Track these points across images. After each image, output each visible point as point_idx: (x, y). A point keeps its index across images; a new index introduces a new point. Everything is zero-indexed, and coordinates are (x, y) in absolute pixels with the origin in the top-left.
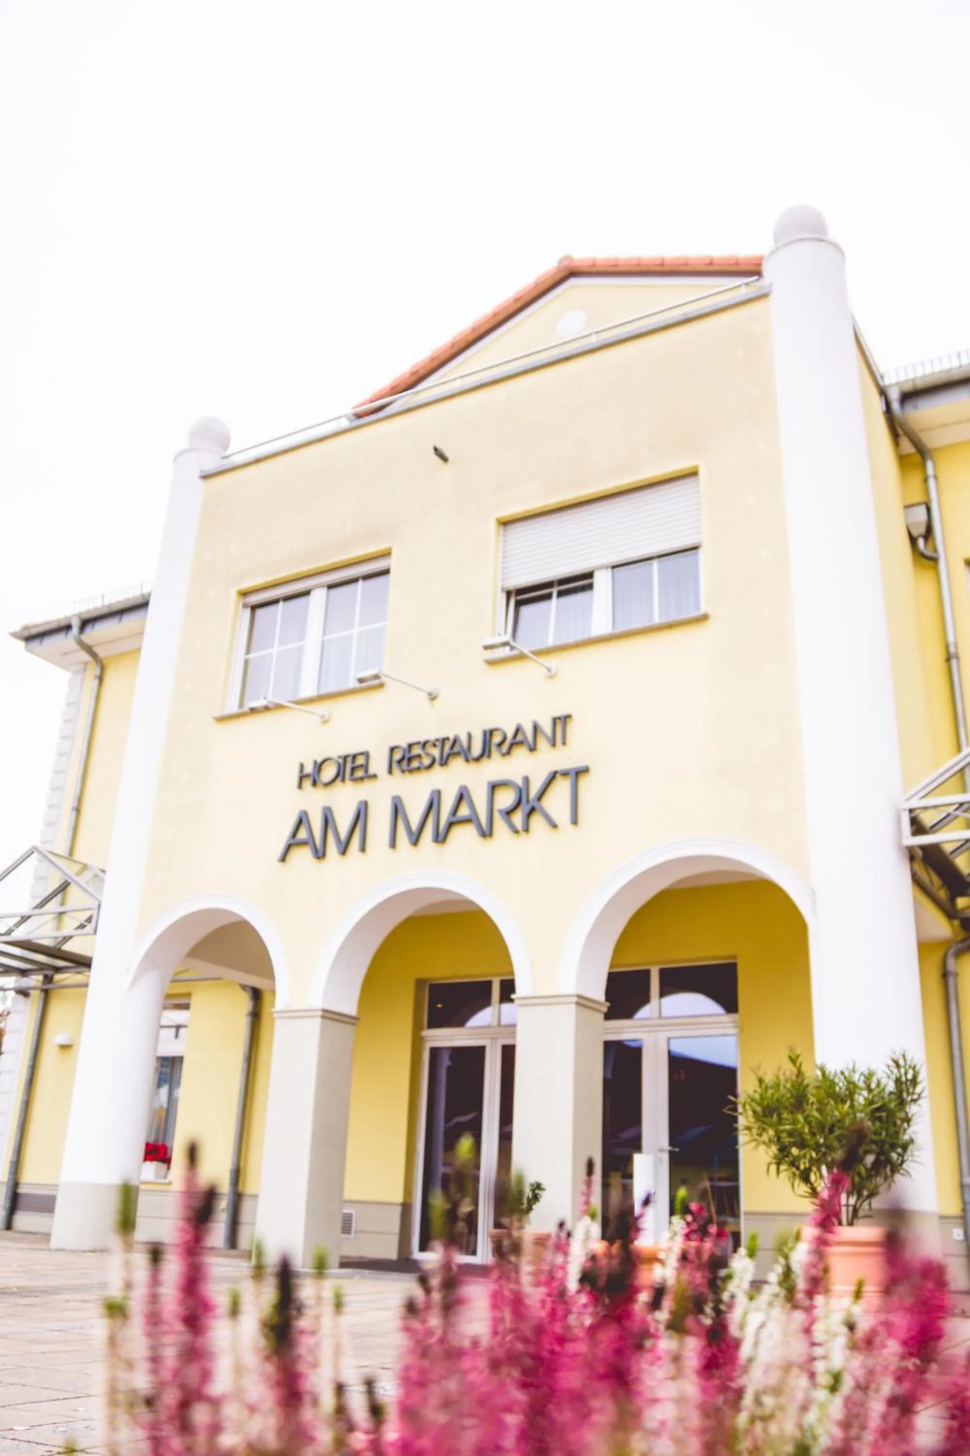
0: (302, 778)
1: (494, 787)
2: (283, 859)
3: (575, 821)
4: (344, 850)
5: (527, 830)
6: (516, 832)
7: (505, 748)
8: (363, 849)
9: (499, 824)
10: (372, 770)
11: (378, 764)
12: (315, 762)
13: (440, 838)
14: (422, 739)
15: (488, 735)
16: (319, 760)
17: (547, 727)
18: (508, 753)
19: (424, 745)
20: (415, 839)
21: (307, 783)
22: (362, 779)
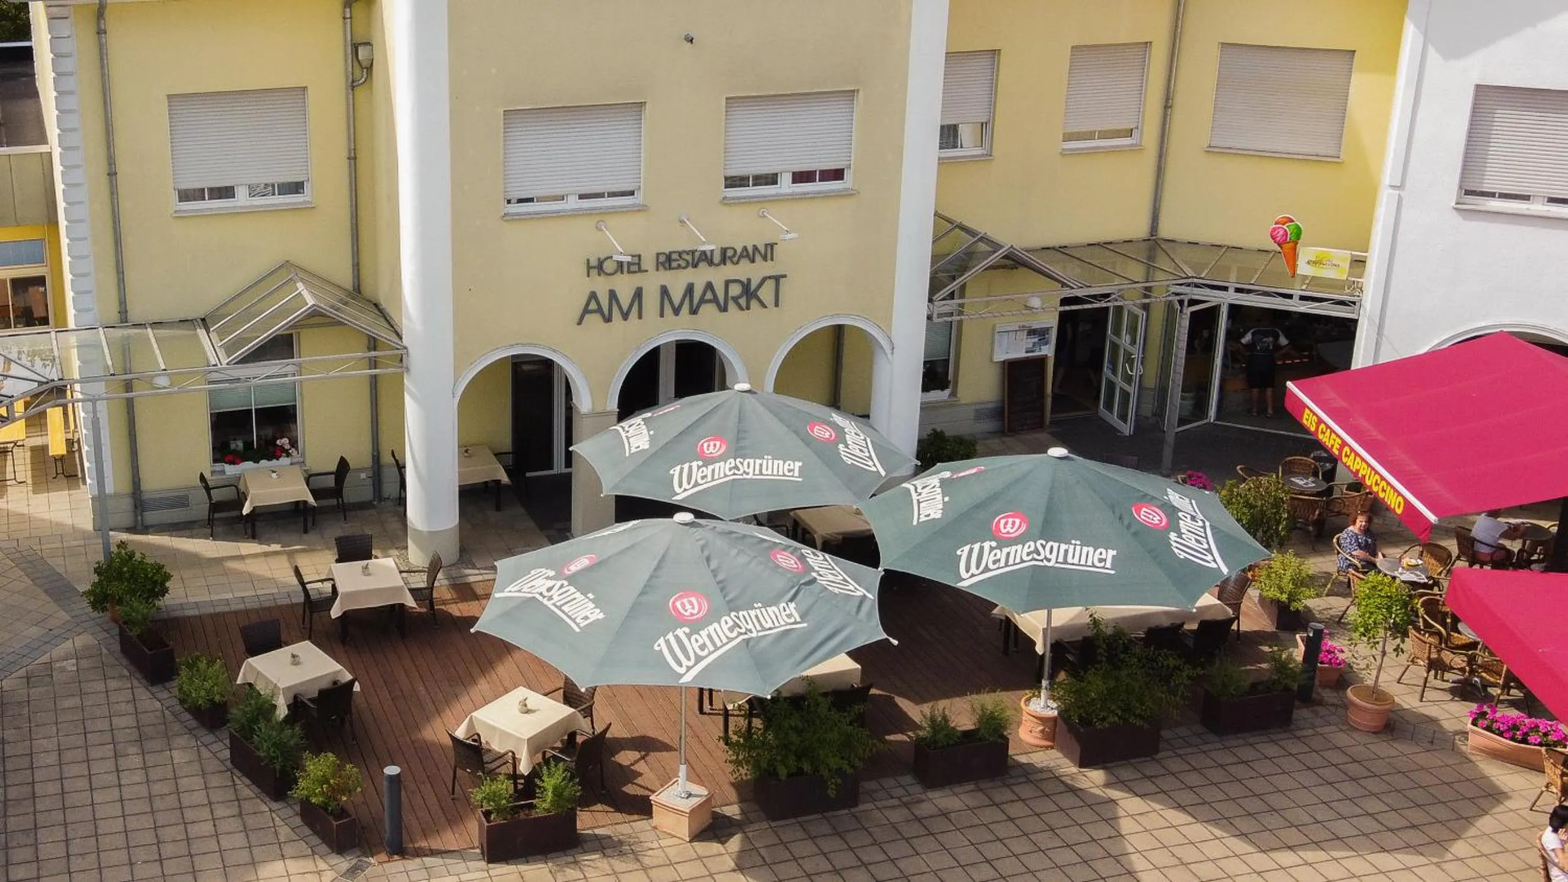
0: (589, 268)
1: (727, 283)
2: (580, 323)
3: (777, 305)
4: (625, 316)
5: (748, 308)
6: (742, 309)
7: (735, 259)
8: (640, 317)
9: (731, 305)
10: (643, 267)
11: (648, 263)
12: (599, 259)
13: (694, 311)
14: (680, 249)
15: (724, 251)
16: (602, 257)
17: (762, 249)
18: (737, 263)
19: (680, 254)
20: (677, 311)
21: (594, 272)
22: (635, 272)
